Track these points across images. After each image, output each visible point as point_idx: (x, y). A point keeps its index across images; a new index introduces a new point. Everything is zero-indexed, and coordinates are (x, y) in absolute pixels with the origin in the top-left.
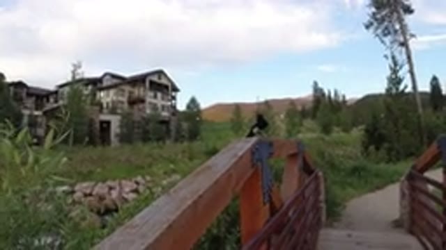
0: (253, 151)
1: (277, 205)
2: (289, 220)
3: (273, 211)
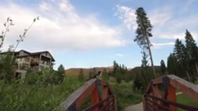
3: (100, 100)
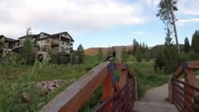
0: (108, 67)
1: (117, 89)
2: (122, 95)
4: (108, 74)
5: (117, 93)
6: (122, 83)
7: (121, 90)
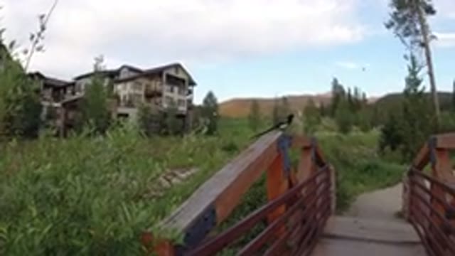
0: (279, 141)
1: (294, 182)
2: (301, 196)
3: (291, 185)
4: (276, 154)
5: (293, 189)
6: (303, 174)
7: (302, 187)
